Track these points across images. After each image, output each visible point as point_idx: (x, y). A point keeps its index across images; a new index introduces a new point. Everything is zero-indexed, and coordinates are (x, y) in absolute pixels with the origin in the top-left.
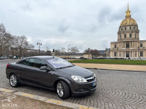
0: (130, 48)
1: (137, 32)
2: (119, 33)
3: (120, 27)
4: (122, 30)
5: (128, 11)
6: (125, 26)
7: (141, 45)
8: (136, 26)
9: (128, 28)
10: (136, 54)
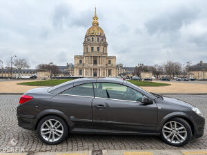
0: (98, 65)
1: (105, 45)
2: (85, 44)
3: (86, 36)
4: (89, 40)
5: (96, 18)
6: (92, 36)
7: (110, 62)
8: (104, 37)
9: (95, 39)
10: (104, 72)
